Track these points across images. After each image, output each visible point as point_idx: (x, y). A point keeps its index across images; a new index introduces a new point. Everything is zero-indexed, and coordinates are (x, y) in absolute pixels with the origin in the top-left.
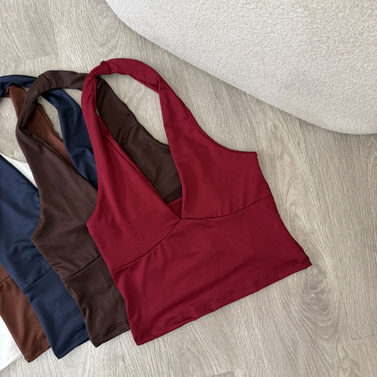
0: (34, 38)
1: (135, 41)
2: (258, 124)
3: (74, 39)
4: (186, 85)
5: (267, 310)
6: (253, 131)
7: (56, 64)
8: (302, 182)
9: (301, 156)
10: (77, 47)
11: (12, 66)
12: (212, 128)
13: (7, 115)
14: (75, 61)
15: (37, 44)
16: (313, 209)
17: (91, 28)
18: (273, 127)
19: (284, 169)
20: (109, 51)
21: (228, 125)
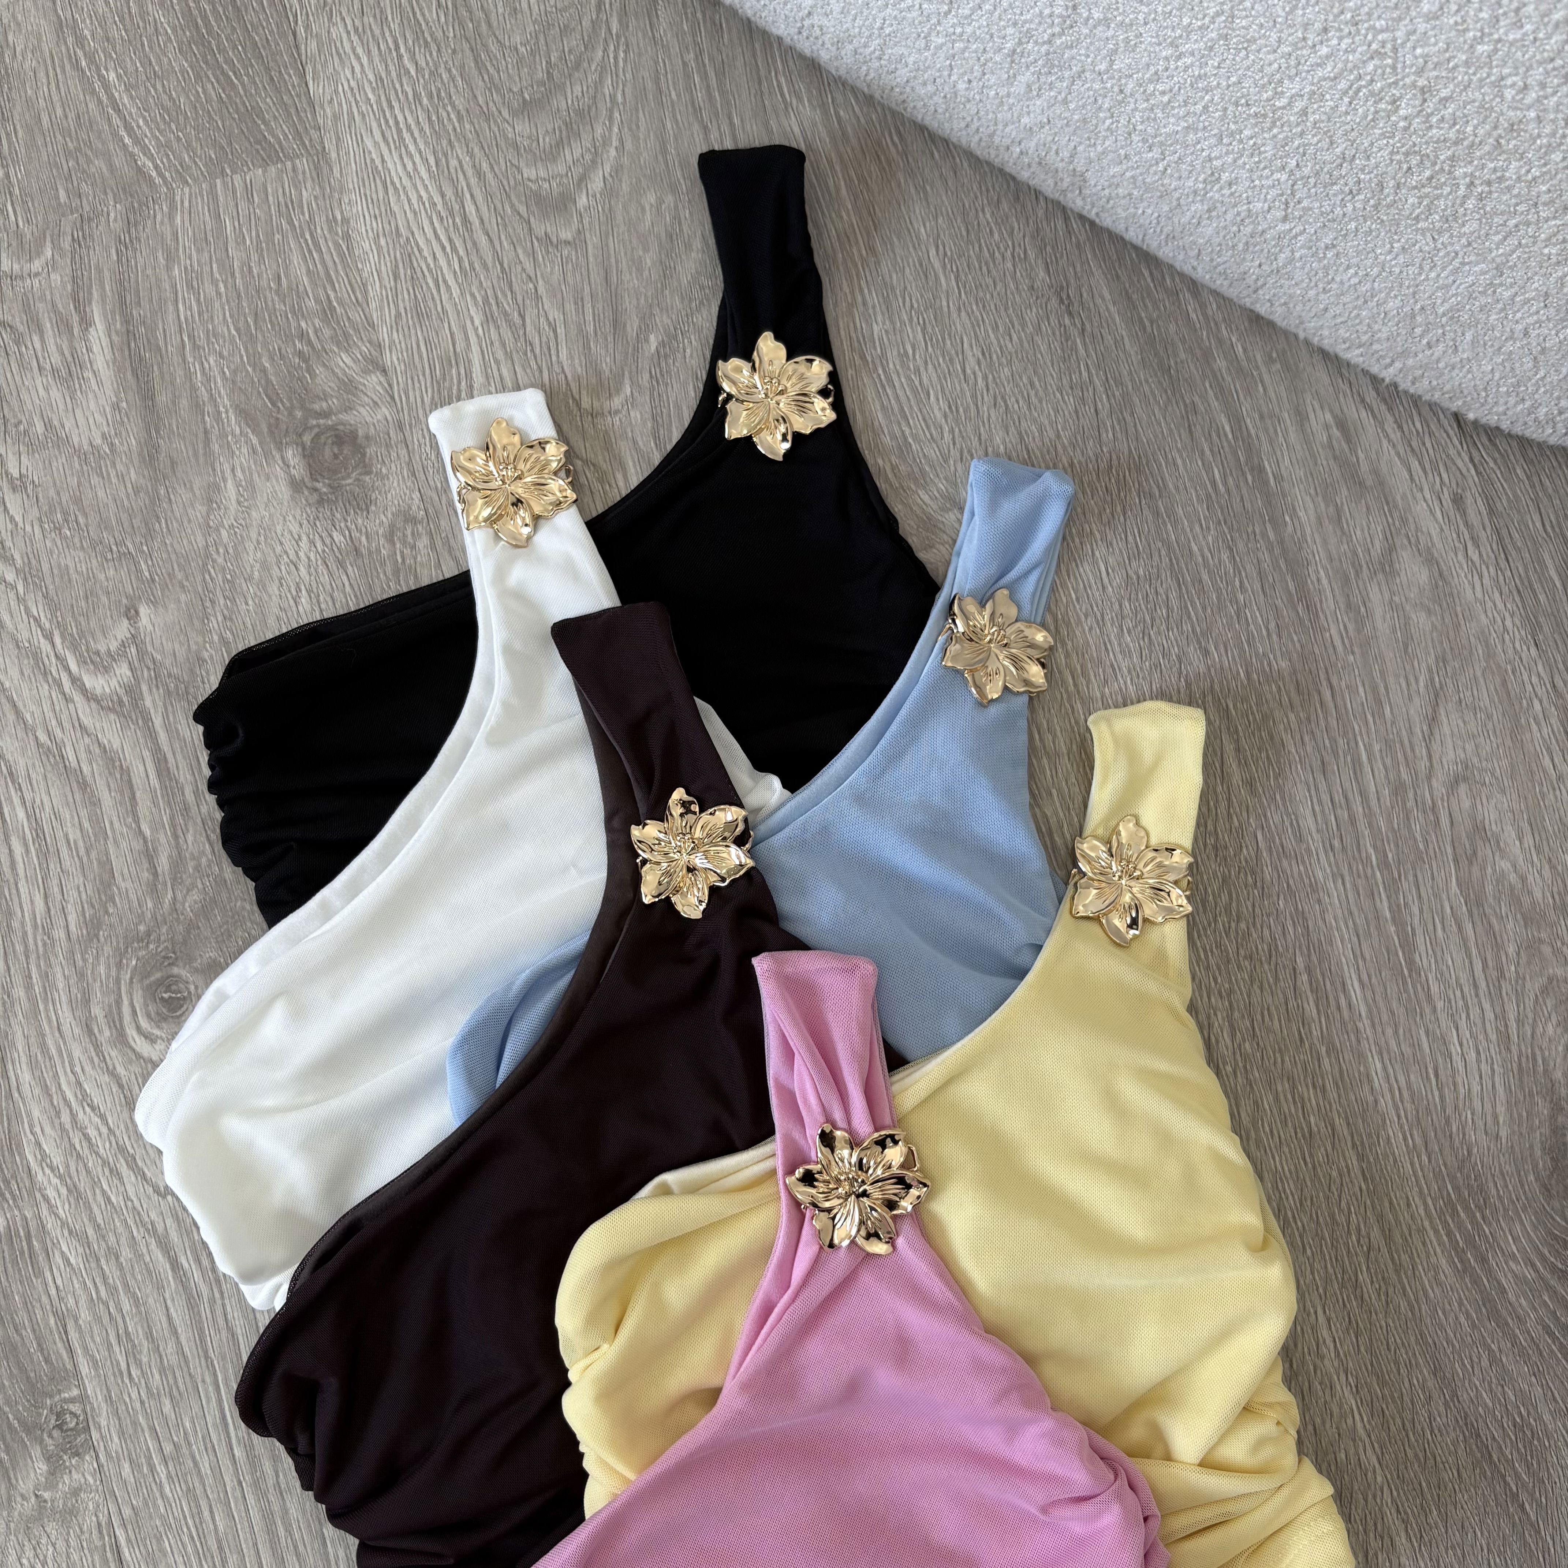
0: (209, 86)
1: (674, 83)
2: (1268, 422)
3: (398, 86)
4: (921, 265)
5: (1383, 1288)
6: (1249, 449)
7: (316, 197)
8: (1493, 673)
9: (1476, 558)
10: (410, 120)
11: (112, 215)
12: (1059, 447)
13: (98, 441)
14: (406, 181)
15: (225, 111)
16: (1556, 798)
17: (470, 33)
18: (1336, 433)
19: (1407, 619)
20: (561, 131)
21: (1131, 430)
